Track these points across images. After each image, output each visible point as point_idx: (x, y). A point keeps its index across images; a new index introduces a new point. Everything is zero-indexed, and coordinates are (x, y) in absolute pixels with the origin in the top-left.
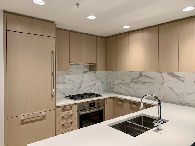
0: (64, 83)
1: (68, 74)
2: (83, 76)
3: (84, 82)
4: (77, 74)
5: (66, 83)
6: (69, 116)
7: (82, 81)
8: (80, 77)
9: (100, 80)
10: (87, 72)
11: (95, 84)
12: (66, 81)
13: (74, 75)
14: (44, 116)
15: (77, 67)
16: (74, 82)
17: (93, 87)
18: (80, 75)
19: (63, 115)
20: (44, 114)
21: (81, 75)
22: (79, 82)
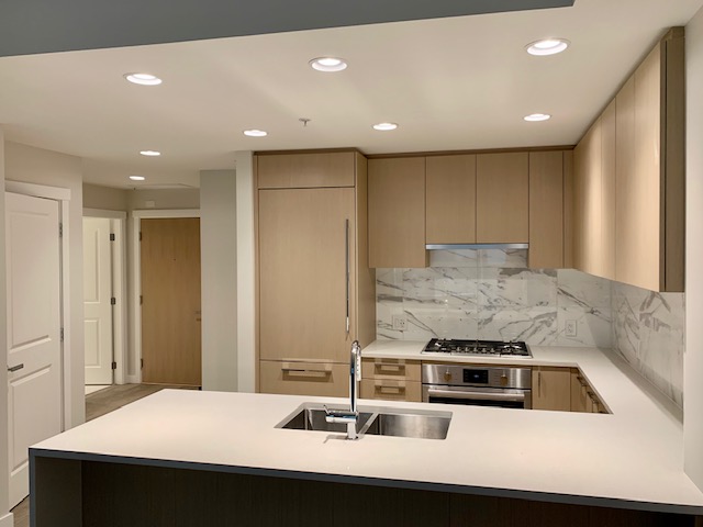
0: (434, 301)
1: (445, 275)
2: (500, 285)
3: (506, 303)
4: (478, 277)
5: (440, 302)
6: (396, 391)
7: (495, 300)
8: (488, 286)
9: (579, 303)
10: (518, 271)
11: (555, 314)
12: (438, 295)
13: (468, 279)
14: (329, 373)
15: (478, 256)
16: (467, 300)
17: (544, 326)
18: (489, 281)
19: (379, 383)
20: (328, 368)
21: (494, 282)
22: (488, 304)
